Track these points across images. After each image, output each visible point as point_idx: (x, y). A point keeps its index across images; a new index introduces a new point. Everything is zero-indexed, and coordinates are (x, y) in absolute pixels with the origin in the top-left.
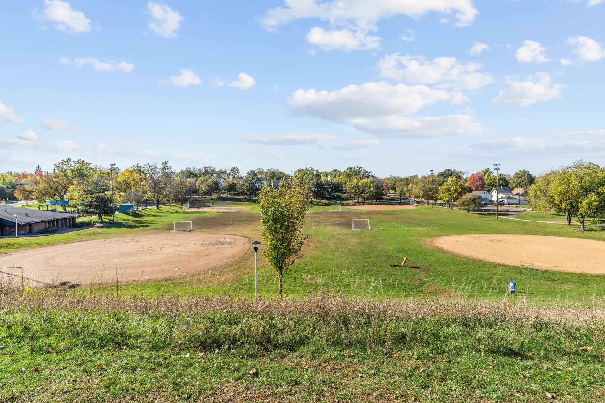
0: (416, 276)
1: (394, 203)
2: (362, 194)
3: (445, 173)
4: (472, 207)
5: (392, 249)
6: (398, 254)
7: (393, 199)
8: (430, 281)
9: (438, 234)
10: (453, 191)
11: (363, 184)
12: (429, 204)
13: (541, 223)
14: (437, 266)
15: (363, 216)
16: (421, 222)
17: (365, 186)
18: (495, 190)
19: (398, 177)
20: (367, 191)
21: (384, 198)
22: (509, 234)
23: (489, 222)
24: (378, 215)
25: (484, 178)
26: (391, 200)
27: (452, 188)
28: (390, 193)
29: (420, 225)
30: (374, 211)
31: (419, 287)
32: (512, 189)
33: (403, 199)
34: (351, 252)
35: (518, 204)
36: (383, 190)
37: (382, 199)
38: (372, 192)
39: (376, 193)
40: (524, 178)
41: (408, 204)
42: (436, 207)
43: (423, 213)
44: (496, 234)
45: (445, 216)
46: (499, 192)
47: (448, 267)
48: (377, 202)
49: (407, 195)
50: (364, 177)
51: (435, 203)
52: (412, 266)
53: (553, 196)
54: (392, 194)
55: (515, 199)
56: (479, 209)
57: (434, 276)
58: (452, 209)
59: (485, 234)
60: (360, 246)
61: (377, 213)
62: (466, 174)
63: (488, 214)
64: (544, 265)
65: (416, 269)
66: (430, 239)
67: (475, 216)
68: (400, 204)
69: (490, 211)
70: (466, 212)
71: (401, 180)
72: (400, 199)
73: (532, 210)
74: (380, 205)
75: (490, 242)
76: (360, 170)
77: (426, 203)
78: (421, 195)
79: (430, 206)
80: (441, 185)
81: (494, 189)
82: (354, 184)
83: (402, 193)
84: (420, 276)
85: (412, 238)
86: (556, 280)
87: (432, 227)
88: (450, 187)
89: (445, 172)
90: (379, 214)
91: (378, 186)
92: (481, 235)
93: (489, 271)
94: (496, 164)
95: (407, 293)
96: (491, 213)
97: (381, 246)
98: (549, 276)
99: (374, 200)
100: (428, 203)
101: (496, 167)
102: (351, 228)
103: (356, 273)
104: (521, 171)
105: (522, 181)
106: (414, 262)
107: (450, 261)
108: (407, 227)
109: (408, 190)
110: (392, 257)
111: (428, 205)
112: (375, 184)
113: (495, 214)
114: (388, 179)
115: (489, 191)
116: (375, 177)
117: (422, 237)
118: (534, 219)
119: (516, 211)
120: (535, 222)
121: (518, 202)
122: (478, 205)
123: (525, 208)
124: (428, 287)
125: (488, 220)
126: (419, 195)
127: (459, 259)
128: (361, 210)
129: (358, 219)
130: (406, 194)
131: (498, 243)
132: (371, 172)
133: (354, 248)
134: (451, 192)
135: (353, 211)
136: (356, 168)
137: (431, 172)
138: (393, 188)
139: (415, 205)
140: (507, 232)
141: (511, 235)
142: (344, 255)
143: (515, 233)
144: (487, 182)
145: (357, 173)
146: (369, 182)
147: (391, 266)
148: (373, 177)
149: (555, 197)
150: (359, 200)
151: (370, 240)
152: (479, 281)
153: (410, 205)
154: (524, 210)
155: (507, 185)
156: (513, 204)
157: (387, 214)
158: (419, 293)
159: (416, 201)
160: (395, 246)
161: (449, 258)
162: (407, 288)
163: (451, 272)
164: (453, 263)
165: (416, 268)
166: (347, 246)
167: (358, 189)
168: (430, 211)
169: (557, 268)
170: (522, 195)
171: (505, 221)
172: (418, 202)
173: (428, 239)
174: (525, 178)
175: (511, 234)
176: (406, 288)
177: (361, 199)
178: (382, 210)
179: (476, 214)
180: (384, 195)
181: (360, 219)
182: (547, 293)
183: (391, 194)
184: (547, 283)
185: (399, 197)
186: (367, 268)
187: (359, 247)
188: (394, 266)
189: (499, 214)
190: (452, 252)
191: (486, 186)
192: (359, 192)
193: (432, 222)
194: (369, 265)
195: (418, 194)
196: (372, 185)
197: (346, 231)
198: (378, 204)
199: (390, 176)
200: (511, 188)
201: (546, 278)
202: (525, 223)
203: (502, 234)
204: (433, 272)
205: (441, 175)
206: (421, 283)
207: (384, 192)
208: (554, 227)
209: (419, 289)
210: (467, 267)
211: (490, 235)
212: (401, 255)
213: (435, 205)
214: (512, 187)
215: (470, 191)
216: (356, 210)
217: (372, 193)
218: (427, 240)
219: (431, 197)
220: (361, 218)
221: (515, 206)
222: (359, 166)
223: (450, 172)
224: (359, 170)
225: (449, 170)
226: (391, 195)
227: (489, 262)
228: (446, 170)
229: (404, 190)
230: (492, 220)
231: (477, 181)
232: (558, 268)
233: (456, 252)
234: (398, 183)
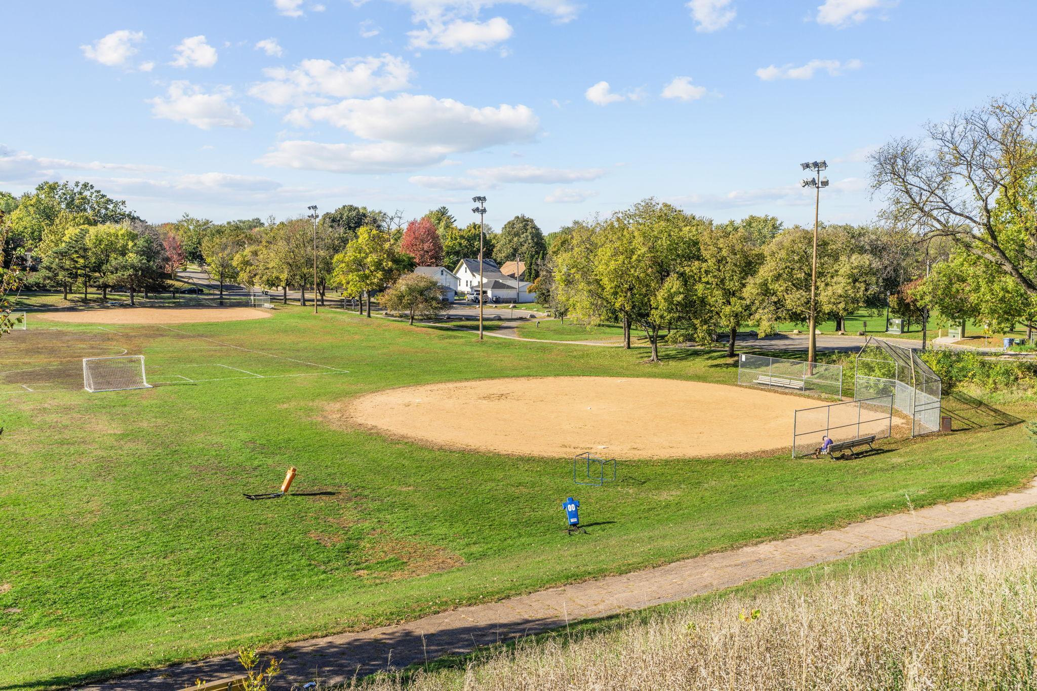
0: (330, 519)
1: (204, 302)
2: (97, 274)
3: (342, 215)
4: (421, 309)
5: (236, 444)
6: (260, 457)
7: (197, 290)
8: (374, 529)
9: (354, 387)
10: (373, 268)
11: (101, 241)
12: (307, 303)
13: (574, 345)
14: (379, 480)
15: (114, 346)
16: (295, 358)
17: (110, 248)
18: (464, 266)
19: (207, 222)
20: (114, 263)
21: (171, 286)
22: (518, 377)
23: (464, 347)
24: (161, 338)
25: (437, 232)
26: (191, 291)
27: (369, 260)
28: (185, 270)
29: (296, 366)
30: (143, 327)
31: (349, 552)
32: (500, 264)
33: (228, 288)
34: (105, 468)
35: (516, 301)
36: (167, 260)
37: (166, 289)
38: (133, 266)
39: (146, 271)
40: (524, 235)
41: (246, 305)
42: (326, 312)
43: (294, 330)
44: (492, 378)
45: (357, 337)
46: (474, 270)
47: (407, 480)
48: (147, 297)
49: (243, 276)
50: (105, 219)
51: (323, 301)
52: (309, 490)
53: (601, 280)
54: (193, 273)
55: (509, 287)
56: (436, 315)
57: (379, 510)
58: (369, 316)
59: (466, 380)
60: (129, 446)
61: (155, 332)
62: (396, 220)
63: (458, 326)
64: (611, 447)
65: (324, 497)
66: (338, 406)
67: (428, 334)
68: (222, 305)
69: (461, 320)
70: (406, 325)
71: (220, 231)
72: (222, 287)
73: (548, 316)
74: (160, 307)
75: (484, 402)
76: (87, 193)
77: (299, 300)
78: (284, 276)
79: (310, 310)
80: (336, 250)
81: (462, 264)
82: (66, 239)
83: (227, 272)
84: (341, 516)
85: (286, 406)
86: (644, 482)
87: (332, 371)
88: (363, 255)
89: (341, 212)
90: (162, 335)
91: (149, 248)
92: (458, 385)
93: (505, 476)
94: (479, 199)
95: (322, 577)
96: (468, 325)
97: (200, 437)
98: (630, 475)
99: (140, 292)
100: (304, 301)
101: (478, 204)
102: (82, 386)
103: (142, 539)
104: (518, 217)
105: (522, 245)
106: (311, 477)
107: (406, 462)
108: (260, 373)
109: (247, 263)
110: (244, 470)
111: (304, 305)
112: (141, 242)
113: (476, 328)
114: (177, 227)
115: (451, 268)
116: (138, 218)
117: (313, 400)
118: (556, 337)
119: (515, 317)
120: (562, 345)
121: (516, 297)
122: (434, 304)
123: (531, 309)
124: (373, 548)
125: (463, 345)
126: (277, 278)
127: (426, 454)
128: (100, 324)
129: (99, 354)
130: (237, 274)
131: (503, 403)
132: (124, 203)
133: (112, 453)
134: (367, 272)
135: (70, 329)
136: (71, 185)
137: (312, 212)
138: (196, 256)
139: (267, 305)
140: (514, 373)
141: (523, 379)
142: (79, 483)
143: (529, 373)
144: (447, 243)
145: (76, 203)
146: (122, 235)
147: (249, 497)
148: (133, 219)
149: (605, 281)
150: (86, 293)
151: (159, 420)
152: (491, 510)
153: (251, 306)
154: (533, 316)
155: (488, 254)
156: (507, 301)
157: (189, 337)
158: (355, 570)
159: (266, 294)
160: (243, 435)
161: (401, 454)
162: (314, 560)
163: (418, 494)
164: (417, 467)
165: (322, 493)
166: (82, 447)
167: (83, 257)
168: (314, 322)
169: (636, 452)
170: (522, 278)
171: (500, 344)
172: (273, 299)
173: (332, 404)
174: (527, 236)
175: (523, 376)
176: (313, 562)
177: (94, 290)
178: (169, 325)
179: (429, 327)
180: (169, 276)
181: (104, 353)
182: (638, 516)
183: (192, 275)
184: (631, 491)
185: (219, 283)
186: (175, 517)
187: (126, 447)
188: (258, 497)
189: (486, 328)
190: (403, 437)
191: (444, 254)
192: (85, 267)
193: (326, 355)
194: (178, 504)
195: (275, 274)
196: (130, 244)
197: (64, 396)
198: (152, 306)
199: (181, 218)
200: (499, 260)
201: (627, 480)
202: (543, 349)
203: (504, 377)
204: (373, 500)
205: (334, 220)
206: (350, 539)
207: (168, 269)
208: (601, 353)
209: (350, 556)
210: (453, 474)
211: (477, 383)
212: (270, 462)
213: (323, 305)
214: (500, 256)
215: (411, 266)
216: (80, 325)
217: (131, 272)
218: (327, 408)
219: (312, 283)
220: (104, 351)
221: (511, 305)
222: (82, 182)
223: (354, 213)
224: (81, 193)
225: (351, 208)
226: (190, 278)
227: (499, 455)
228: (344, 207)
229: (234, 263)
230: (471, 344)
231: (423, 241)
232: (640, 452)
233: (413, 435)
234: (208, 241)
